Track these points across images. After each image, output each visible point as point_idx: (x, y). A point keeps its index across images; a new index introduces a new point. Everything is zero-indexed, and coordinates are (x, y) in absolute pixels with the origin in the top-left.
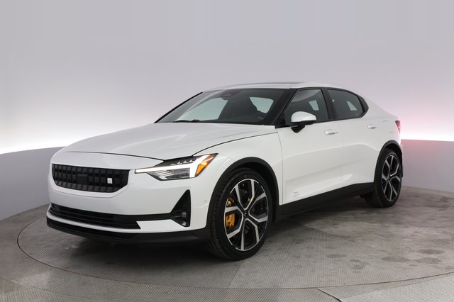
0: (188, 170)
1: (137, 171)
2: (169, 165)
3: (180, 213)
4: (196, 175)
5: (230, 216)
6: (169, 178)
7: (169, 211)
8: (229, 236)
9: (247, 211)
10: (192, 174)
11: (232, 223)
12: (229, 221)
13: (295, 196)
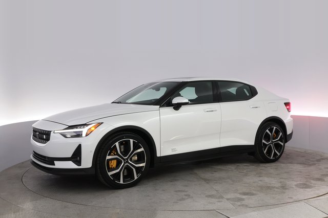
0: (82, 132)
1: (55, 132)
2: (73, 129)
3: (77, 158)
4: (86, 136)
5: (113, 161)
6: (72, 137)
7: (70, 156)
8: (110, 174)
9: (127, 159)
10: (84, 135)
11: (114, 165)
12: (112, 164)
13: (173, 151)
